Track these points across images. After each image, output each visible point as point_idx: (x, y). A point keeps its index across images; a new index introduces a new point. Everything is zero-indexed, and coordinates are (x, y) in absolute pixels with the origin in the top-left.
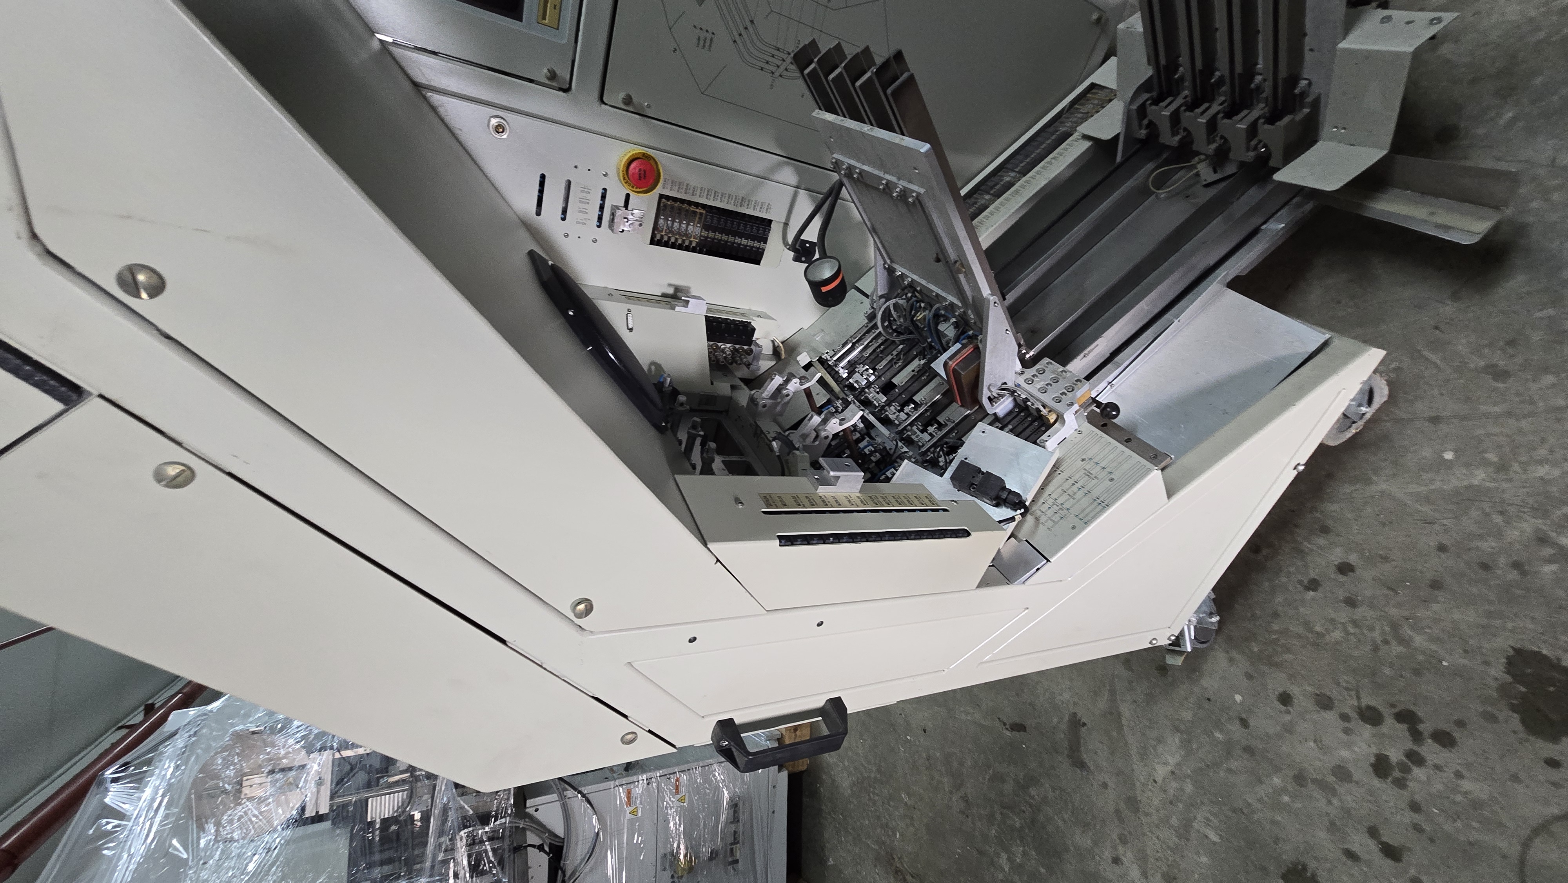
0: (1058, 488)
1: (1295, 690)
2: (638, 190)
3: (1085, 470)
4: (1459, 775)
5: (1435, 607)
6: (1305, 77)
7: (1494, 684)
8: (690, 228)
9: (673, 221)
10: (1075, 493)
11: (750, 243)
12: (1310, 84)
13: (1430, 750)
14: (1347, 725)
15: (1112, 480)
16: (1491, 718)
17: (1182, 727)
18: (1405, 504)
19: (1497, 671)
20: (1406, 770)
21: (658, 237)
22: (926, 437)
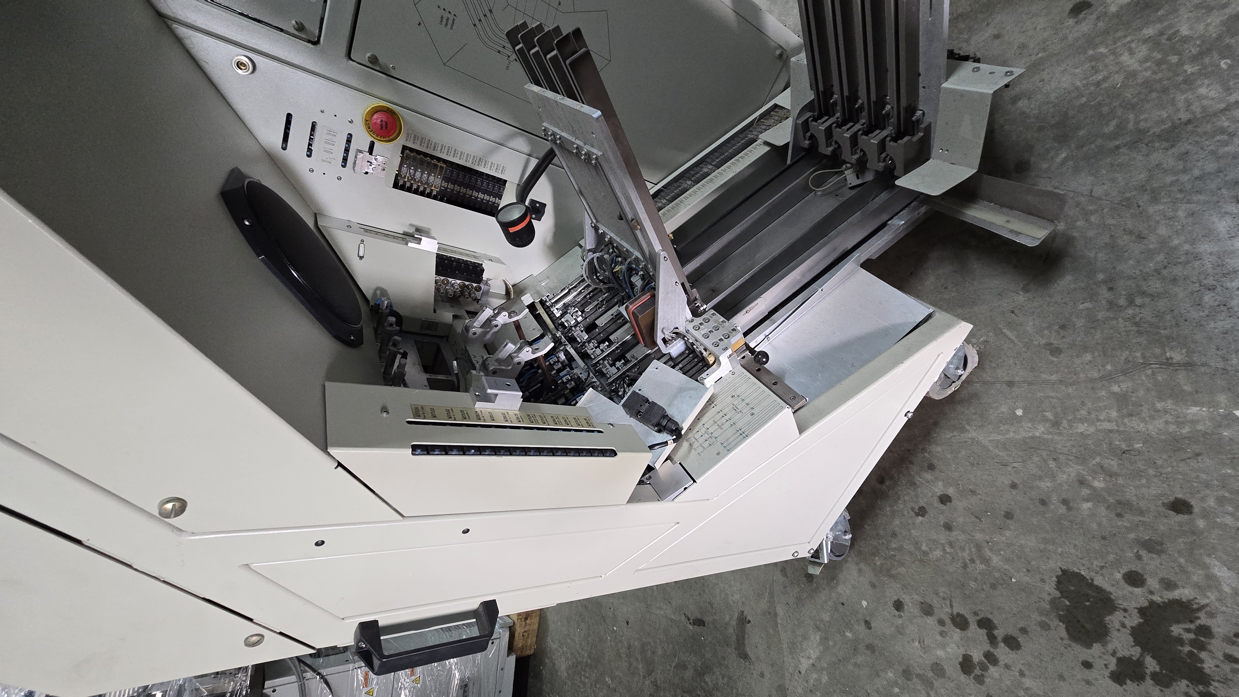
0: (711, 419)
1: (906, 599)
2: (382, 139)
3: (734, 405)
4: (1022, 674)
5: (1008, 533)
6: (921, 108)
7: (1048, 598)
8: (431, 179)
9: (415, 170)
10: (723, 424)
11: (486, 197)
12: (924, 114)
13: (1002, 652)
14: (943, 629)
15: (753, 414)
16: (1045, 626)
17: (822, 626)
18: (989, 450)
19: (1050, 588)
20: (984, 668)
21: (401, 183)
22: (613, 370)
